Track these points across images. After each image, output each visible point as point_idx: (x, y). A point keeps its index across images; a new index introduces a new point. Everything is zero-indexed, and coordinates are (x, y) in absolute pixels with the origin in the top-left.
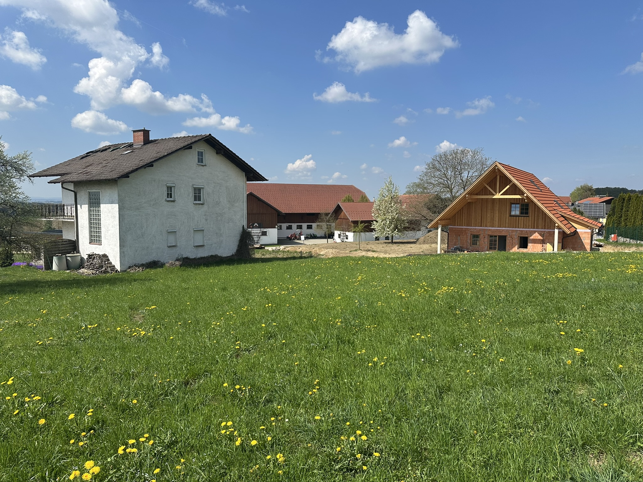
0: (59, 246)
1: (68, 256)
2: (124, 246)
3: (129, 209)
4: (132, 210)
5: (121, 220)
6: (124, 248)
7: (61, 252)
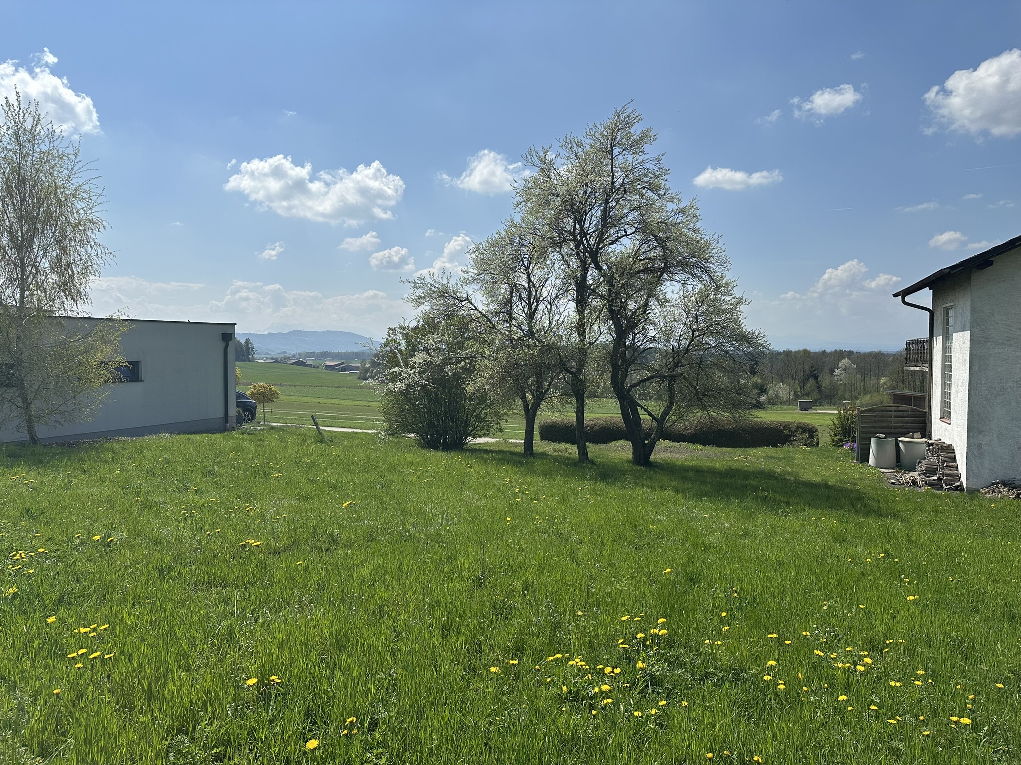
0: (890, 419)
1: (901, 441)
2: (980, 432)
3: (1002, 344)
4: (1010, 345)
5: (976, 368)
6: (981, 437)
7: (885, 430)
